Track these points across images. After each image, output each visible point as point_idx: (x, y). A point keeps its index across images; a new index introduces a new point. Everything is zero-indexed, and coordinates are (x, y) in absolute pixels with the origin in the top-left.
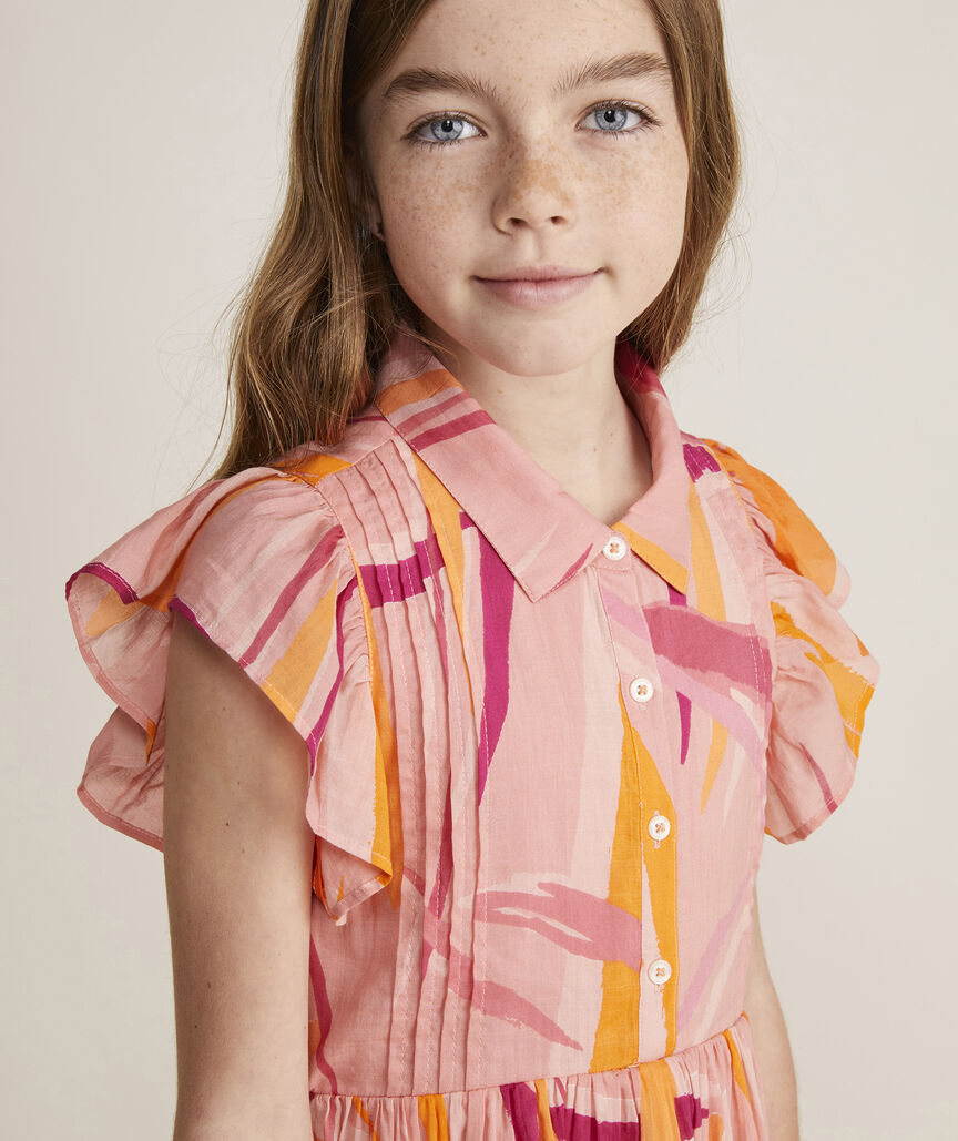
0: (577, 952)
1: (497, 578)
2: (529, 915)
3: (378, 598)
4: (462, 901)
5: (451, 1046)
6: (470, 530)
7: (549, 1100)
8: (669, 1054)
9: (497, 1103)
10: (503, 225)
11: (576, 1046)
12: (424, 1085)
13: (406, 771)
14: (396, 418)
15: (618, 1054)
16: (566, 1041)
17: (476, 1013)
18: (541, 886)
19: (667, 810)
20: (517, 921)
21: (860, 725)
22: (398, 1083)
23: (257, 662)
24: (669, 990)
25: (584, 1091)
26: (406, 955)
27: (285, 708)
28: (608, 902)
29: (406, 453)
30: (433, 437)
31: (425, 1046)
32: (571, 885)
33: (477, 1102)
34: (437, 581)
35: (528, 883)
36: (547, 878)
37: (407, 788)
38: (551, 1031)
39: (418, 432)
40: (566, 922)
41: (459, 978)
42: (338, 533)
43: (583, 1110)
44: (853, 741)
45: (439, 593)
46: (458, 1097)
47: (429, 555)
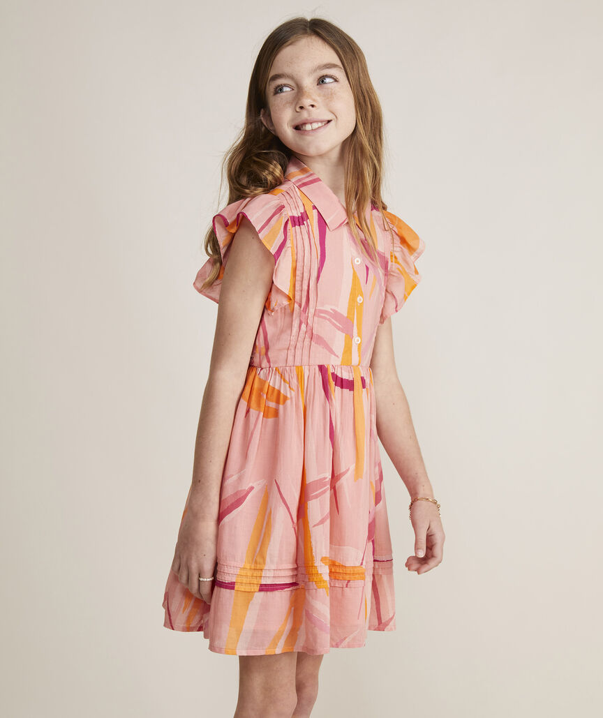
0: (339, 330)
1: (322, 223)
2: (328, 317)
3: (294, 225)
4: (312, 310)
5: (306, 352)
6: (315, 210)
7: (331, 370)
8: (359, 365)
9: (317, 368)
10: (298, 110)
11: (337, 356)
12: (298, 363)
13: (298, 273)
14: (293, 180)
15: (347, 361)
16: (335, 355)
17: (313, 343)
18: (331, 309)
19: (362, 295)
20: (325, 318)
21: (409, 294)
22: (290, 362)
23: (262, 233)
24: (359, 345)
25: (339, 369)
26: (296, 324)
27: (268, 247)
28: (347, 317)
29: (297, 189)
30: (305, 184)
31: (298, 352)
32: (339, 311)
33: (312, 369)
34: (307, 223)
35: (328, 308)
36: (333, 307)
37: (298, 278)
38: (331, 351)
39: (300, 183)
40: (336, 321)
41: (309, 332)
42: (283, 207)
43: (339, 375)
44: (405, 298)
45: (308, 226)
46: (307, 367)
47: (305, 216)
